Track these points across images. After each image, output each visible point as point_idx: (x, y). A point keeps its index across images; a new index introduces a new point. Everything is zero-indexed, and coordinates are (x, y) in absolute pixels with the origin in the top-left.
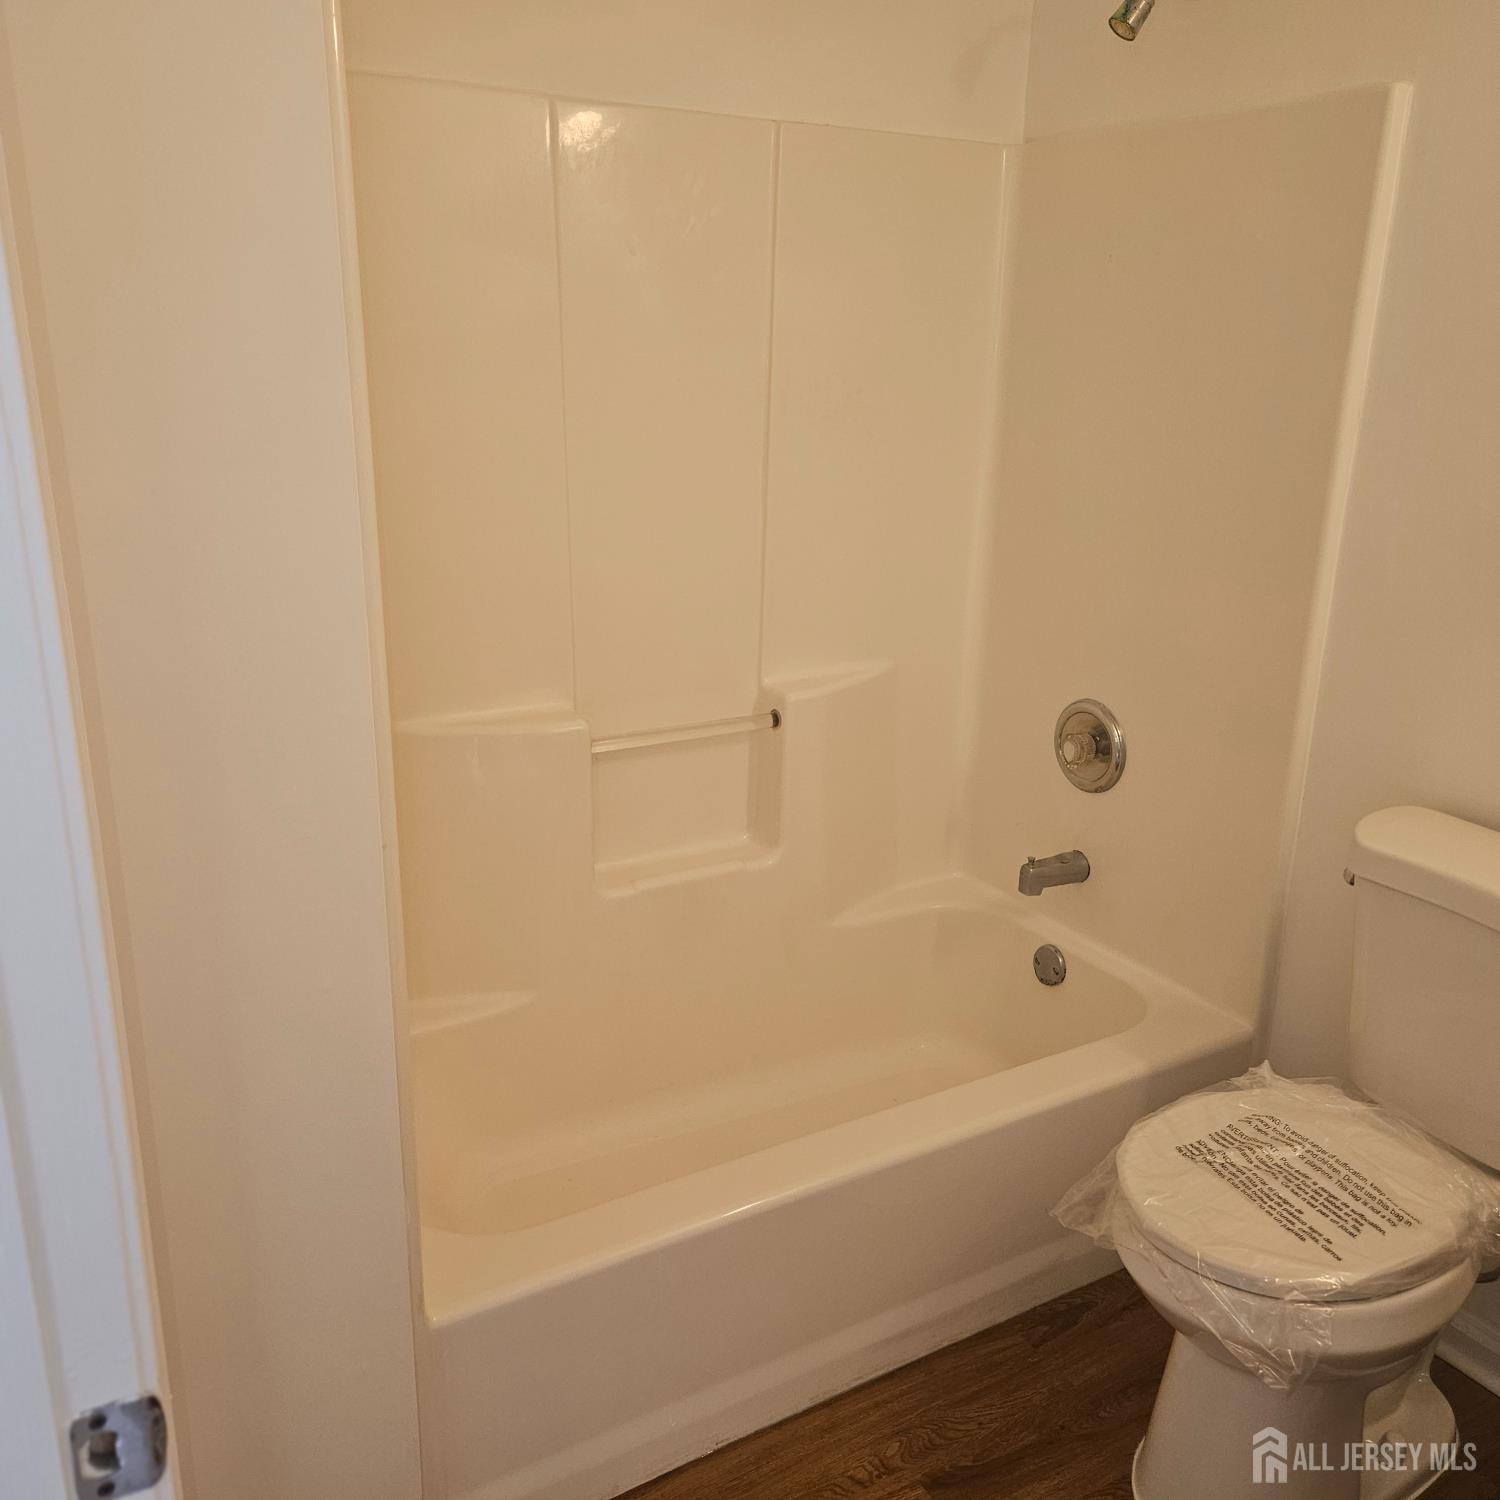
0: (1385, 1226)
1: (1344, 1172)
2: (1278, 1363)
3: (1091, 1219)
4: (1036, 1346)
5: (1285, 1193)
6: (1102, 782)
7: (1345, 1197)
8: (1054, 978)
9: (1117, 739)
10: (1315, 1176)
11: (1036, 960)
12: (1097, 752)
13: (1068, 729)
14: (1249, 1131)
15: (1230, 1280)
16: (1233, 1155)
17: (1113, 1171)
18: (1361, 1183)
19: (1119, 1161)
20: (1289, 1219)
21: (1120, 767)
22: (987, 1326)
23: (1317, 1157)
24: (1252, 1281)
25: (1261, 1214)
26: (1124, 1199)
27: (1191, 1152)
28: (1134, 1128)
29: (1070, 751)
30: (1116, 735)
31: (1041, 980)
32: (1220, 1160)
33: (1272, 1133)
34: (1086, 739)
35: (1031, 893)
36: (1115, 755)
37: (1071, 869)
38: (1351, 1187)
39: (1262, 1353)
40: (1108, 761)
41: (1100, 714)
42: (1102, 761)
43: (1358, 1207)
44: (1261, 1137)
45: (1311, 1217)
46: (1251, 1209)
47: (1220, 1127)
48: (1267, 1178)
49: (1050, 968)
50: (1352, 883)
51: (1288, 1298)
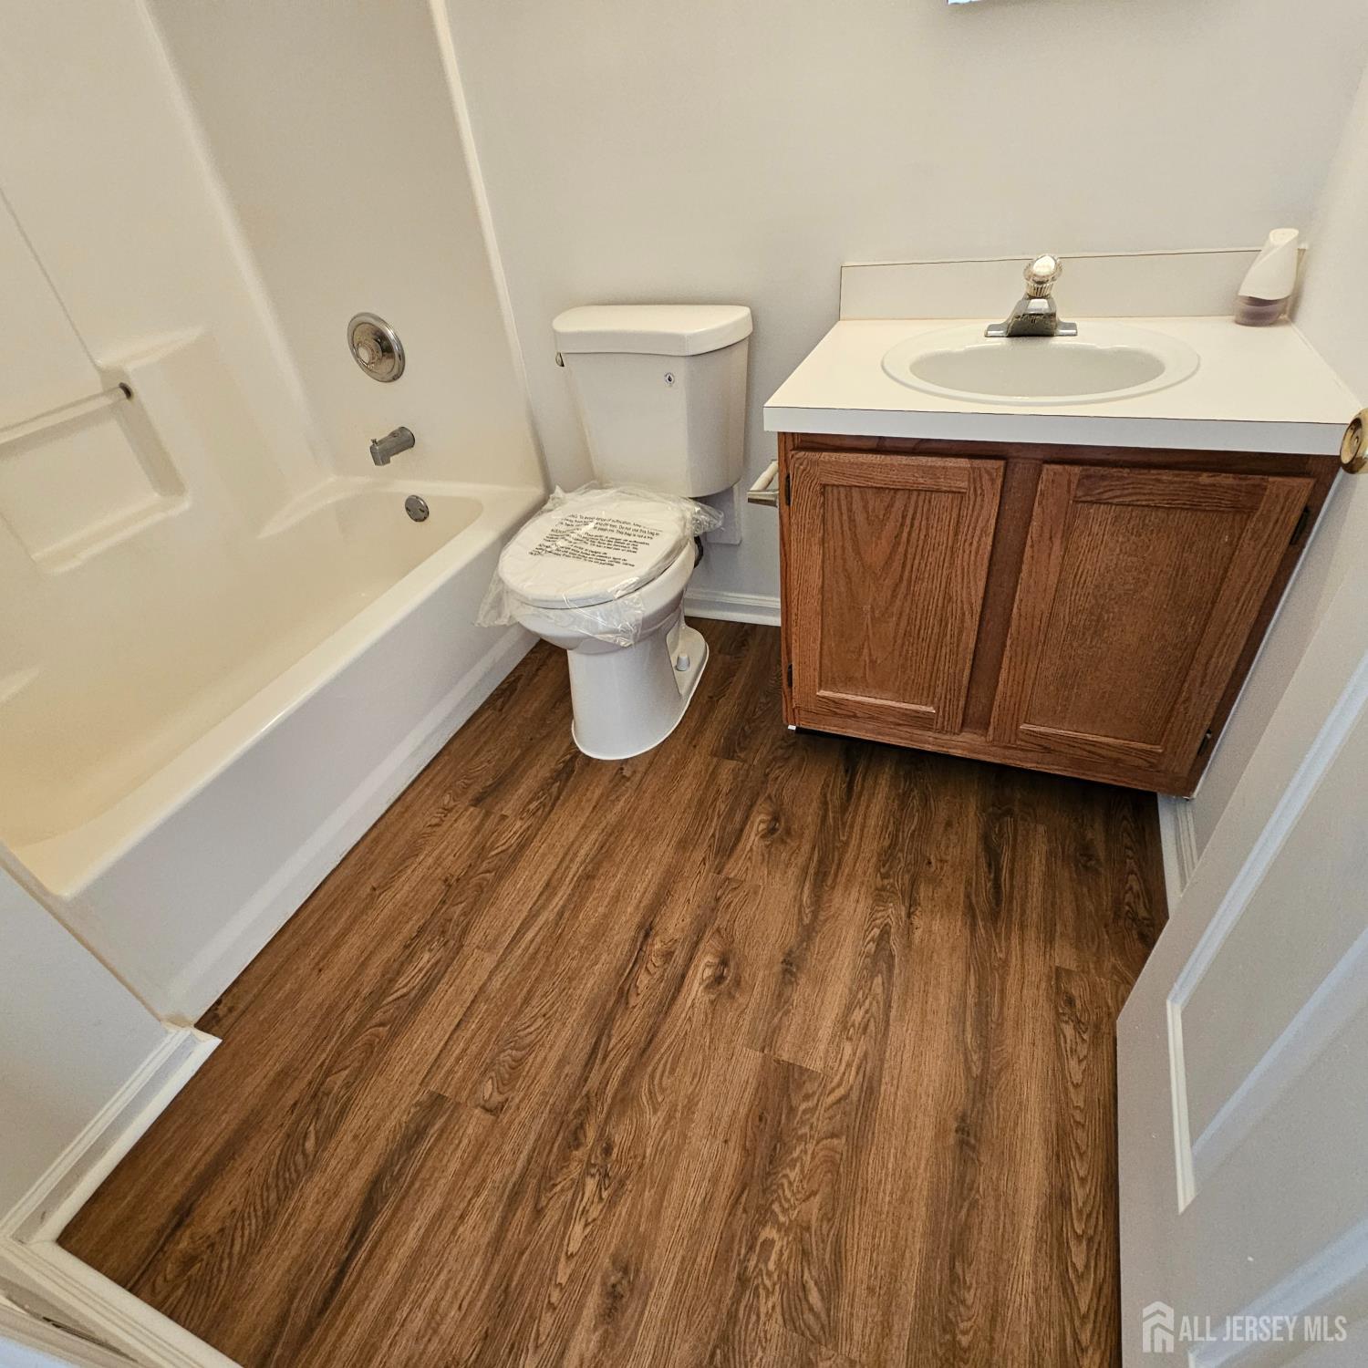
0: (647, 541)
1: (618, 525)
2: (625, 632)
3: (499, 615)
4: (501, 710)
5: (595, 549)
6: (395, 371)
7: (624, 537)
8: (422, 515)
9: (392, 337)
10: (605, 534)
11: (407, 509)
12: (383, 351)
13: (357, 338)
14: (563, 528)
15: (587, 604)
16: (561, 543)
17: (501, 581)
18: (628, 526)
19: (501, 575)
20: (601, 559)
21: (402, 357)
22: (471, 714)
23: (602, 525)
24: (596, 597)
25: (587, 563)
26: (513, 592)
27: (539, 551)
28: (503, 554)
29: (365, 355)
30: (390, 333)
31: (416, 520)
32: (554, 548)
33: (575, 524)
34: (373, 343)
35: (384, 463)
36: (396, 348)
37: (401, 441)
38: (624, 531)
39: (615, 632)
40: (393, 357)
41: (372, 321)
42: (389, 358)
43: (632, 538)
44: (570, 528)
45: (612, 553)
46: (581, 562)
47: (549, 532)
48: (583, 546)
49: (417, 510)
50: (563, 365)
51: (617, 596)
